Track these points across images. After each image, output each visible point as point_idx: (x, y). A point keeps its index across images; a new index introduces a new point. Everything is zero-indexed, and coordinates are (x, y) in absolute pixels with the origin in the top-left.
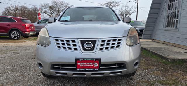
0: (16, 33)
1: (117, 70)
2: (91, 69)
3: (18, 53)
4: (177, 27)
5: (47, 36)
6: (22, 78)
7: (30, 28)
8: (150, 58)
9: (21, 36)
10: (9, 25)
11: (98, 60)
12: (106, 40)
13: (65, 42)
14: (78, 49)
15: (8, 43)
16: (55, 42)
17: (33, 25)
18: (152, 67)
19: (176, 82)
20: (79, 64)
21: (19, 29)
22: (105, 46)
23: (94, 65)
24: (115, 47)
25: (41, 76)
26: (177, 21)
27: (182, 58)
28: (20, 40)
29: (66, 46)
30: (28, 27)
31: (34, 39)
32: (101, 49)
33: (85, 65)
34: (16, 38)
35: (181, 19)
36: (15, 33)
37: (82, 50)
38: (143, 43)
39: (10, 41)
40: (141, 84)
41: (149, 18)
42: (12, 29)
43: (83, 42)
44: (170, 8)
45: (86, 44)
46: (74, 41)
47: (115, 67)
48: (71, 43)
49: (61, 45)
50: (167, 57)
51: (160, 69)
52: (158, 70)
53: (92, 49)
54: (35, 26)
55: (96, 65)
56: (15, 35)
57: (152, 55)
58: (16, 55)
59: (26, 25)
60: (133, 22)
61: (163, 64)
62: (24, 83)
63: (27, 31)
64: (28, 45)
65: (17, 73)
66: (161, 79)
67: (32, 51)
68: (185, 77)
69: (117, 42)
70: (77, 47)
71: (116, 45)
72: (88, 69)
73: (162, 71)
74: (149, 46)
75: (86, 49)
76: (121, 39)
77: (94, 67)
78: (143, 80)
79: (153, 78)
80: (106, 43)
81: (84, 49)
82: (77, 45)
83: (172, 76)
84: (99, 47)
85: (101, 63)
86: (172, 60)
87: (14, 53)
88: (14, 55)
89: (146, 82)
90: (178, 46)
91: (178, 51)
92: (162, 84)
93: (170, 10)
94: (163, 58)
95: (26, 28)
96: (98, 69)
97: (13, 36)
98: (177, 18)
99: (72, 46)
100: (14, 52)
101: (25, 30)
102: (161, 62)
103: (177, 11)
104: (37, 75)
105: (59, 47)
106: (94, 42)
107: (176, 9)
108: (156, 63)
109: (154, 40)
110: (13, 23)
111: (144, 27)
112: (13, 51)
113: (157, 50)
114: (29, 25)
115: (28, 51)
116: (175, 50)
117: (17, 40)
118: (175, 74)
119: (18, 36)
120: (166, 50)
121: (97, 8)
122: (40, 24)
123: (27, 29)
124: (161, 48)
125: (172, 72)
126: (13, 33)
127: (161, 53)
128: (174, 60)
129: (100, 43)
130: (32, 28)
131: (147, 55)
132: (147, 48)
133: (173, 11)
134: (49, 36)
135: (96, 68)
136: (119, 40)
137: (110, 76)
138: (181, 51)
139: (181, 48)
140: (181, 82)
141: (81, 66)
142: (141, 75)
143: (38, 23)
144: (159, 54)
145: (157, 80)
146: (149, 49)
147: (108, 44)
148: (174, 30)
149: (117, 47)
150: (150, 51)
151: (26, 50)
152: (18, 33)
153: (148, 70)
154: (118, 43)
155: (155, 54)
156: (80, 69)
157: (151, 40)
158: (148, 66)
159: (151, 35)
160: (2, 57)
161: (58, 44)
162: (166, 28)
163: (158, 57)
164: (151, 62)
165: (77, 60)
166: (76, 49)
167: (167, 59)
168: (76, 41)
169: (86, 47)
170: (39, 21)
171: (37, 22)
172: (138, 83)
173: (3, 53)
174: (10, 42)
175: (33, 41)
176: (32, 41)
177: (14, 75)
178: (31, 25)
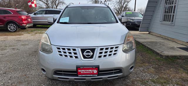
0: (13, 25)
1: (114, 74)
2: (91, 75)
3: (18, 49)
4: (173, 22)
5: (49, 44)
6: (25, 78)
7: (27, 20)
8: (146, 54)
9: (18, 28)
10: (5, 17)
11: (97, 67)
12: (104, 48)
13: (66, 51)
14: (79, 57)
15: (6, 37)
16: (57, 50)
17: (29, 17)
18: (147, 64)
19: (167, 80)
20: (79, 71)
21: (16, 21)
22: (103, 54)
23: (93, 72)
24: (113, 54)
25: (43, 76)
26: (173, 15)
27: (175, 55)
28: (17, 32)
29: (68, 54)
30: (25, 19)
31: (32, 31)
32: (100, 57)
33: (85, 72)
34: (13, 30)
35: (177, 14)
36: (11, 25)
37: (82, 58)
38: (140, 36)
39: (7, 33)
40: (136, 83)
41: (148, 6)
42: (8, 21)
43: (83, 50)
44: (167, 3)
45: (86, 52)
46: (74, 50)
47: (113, 72)
48: (72, 51)
49: (62, 53)
50: (161, 54)
51: (154, 66)
52: (152, 68)
53: (92, 57)
54: (32, 17)
55: (95, 71)
56: (12, 27)
57: (147, 51)
58: (16, 51)
59: (23, 17)
60: (131, 13)
61: (157, 60)
62: (28, 83)
63: (24, 24)
64: (26, 39)
65: (19, 73)
66: (154, 77)
67: (31, 46)
68: (176, 74)
69: (114, 49)
70: (78, 55)
71: (113, 52)
72: (88, 75)
73: (155, 68)
74: (146, 41)
75: (85, 57)
76: (118, 47)
77: (93, 74)
78: (138, 79)
79: (147, 76)
80: (104, 51)
81: (84, 57)
82: (78, 53)
83: (165, 74)
84: (98, 55)
85: (100, 70)
86: (165, 57)
87: (13, 49)
88: (14, 52)
89: (141, 81)
90: (173, 40)
91: (172, 46)
92: (154, 82)
93: (167, 4)
94: (158, 54)
95: (22, 20)
96: (97, 75)
97: (10, 29)
98: (174, 13)
99: (73, 55)
100: (14, 47)
101: (22, 22)
102: (155, 58)
103: (173, 5)
104: (39, 75)
105: (61, 55)
106: (93, 50)
107: (173, 4)
108: (151, 60)
109: (150, 33)
110: (9, 16)
111: (142, 18)
112: (12, 46)
113: (153, 45)
114: (25, 17)
115: (28, 47)
116: (169, 45)
117: (14, 33)
118: (167, 72)
119: (15, 28)
120: (161, 46)
121: (96, 8)
122: (37, 15)
123: (24, 22)
124: (156, 43)
125: (164, 70)
126: (10, 26)
127: (156, 48)
128: (167, 57)
129: (99, 51)
130: (29, 20)
131: (143, 50)
132: (144, 42)
133: (170, 5)
134: (51, 44)
135: (95, 74)
136: (116, 47)
137: (107, 80)
138: (175, 46)
139: (175, 42)
140: (172, 80)
141: (82, 72)
142: (136, 73)
143: (35, 14)
144: (154, 50)
145: (151, 78)
146: (145, 44)
147: (106, 52)
148: (170, 25)
149: (114, 54)
150: (146, 46)
151: (25, 45)
152: (14, 25)
153: (143, 67)
154: (115, 51)
155: (151, 50)
156: (81, 76)
157: (148, 32)
158: (144, 63)
159: (148, 27)
160: (2, 54)
161: (60, 52)
162: (162, 22)
163: (153, 53)
164: (146, 59)
165: (78, 68)
166: (76, 57)
167: (161, 56)
168: (77, 50)
169: (86, 55)
170: (36, 12)
171: (33, 13)
172: (133, 82)
173: (2, 50)
174: (7, 35)
175: (31, 34)
176: (29, 33)
177: (17, 74)
178: (28, 17)
